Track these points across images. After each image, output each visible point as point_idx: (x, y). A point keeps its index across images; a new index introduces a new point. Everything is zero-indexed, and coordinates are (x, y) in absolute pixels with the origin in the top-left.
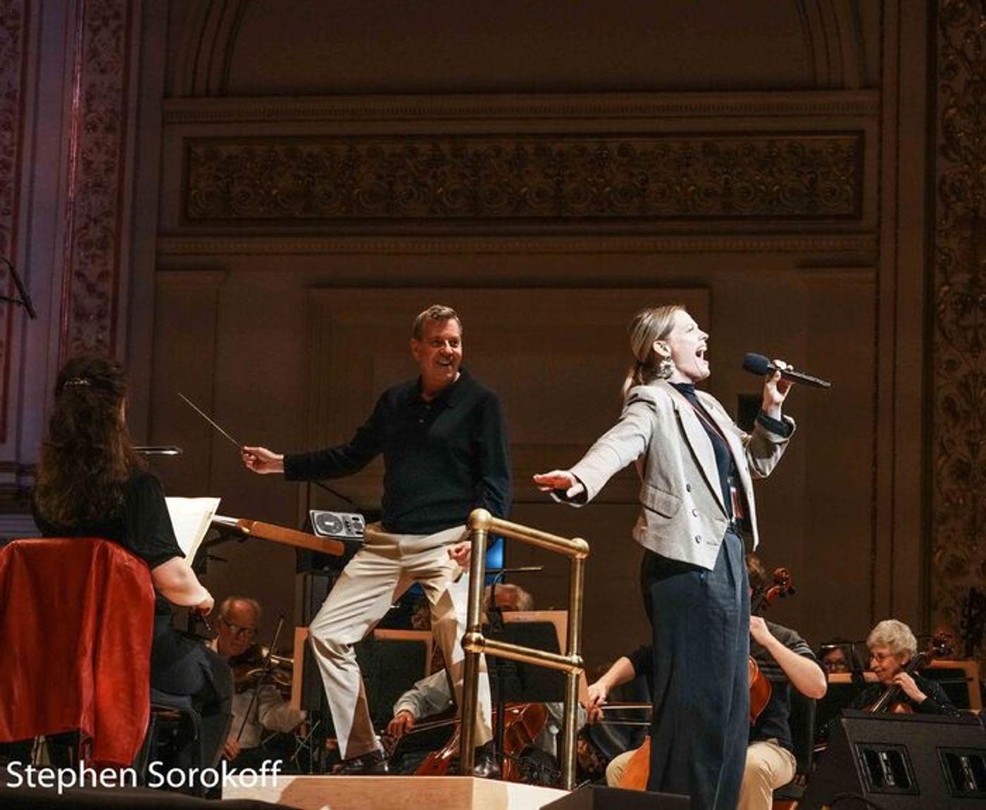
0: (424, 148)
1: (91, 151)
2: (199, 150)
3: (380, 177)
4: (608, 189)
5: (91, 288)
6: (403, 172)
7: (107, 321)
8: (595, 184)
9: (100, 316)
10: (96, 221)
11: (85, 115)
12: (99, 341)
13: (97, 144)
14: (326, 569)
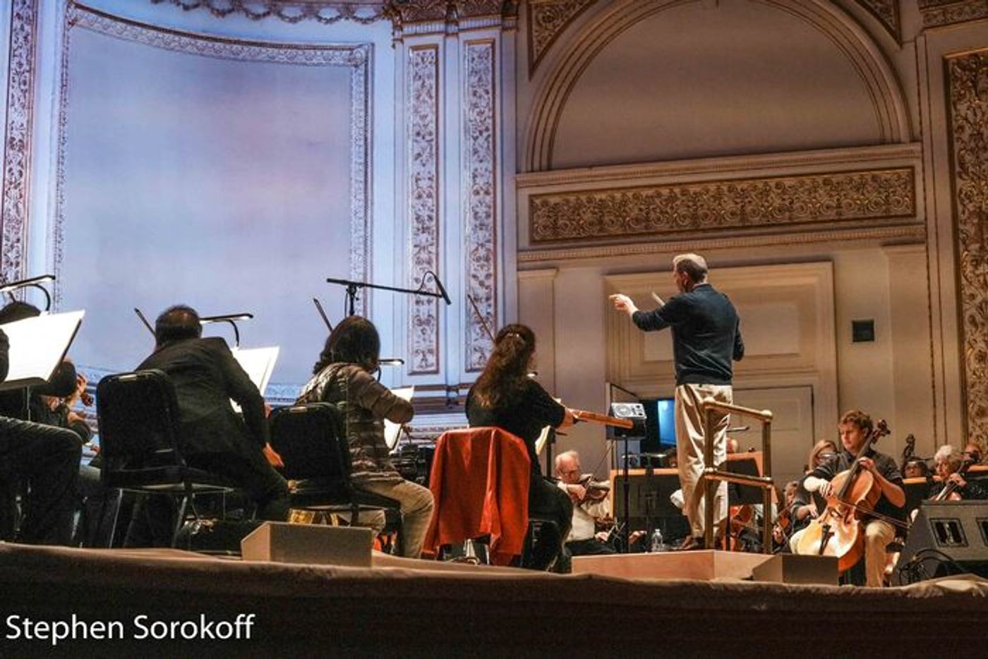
0: (665, 192)
1: (477, 206)
2: (538, 201)
3: (641, 210)
4: (771, 208)
5: (482, 284)
6: (654, 206)
7: (492, 302)
8: (763, 206)
9: (488, 299)
10: (482, 245)
11: (473, 186)
12: (488, 313)
13: (480, 202)
14: (624, 436)
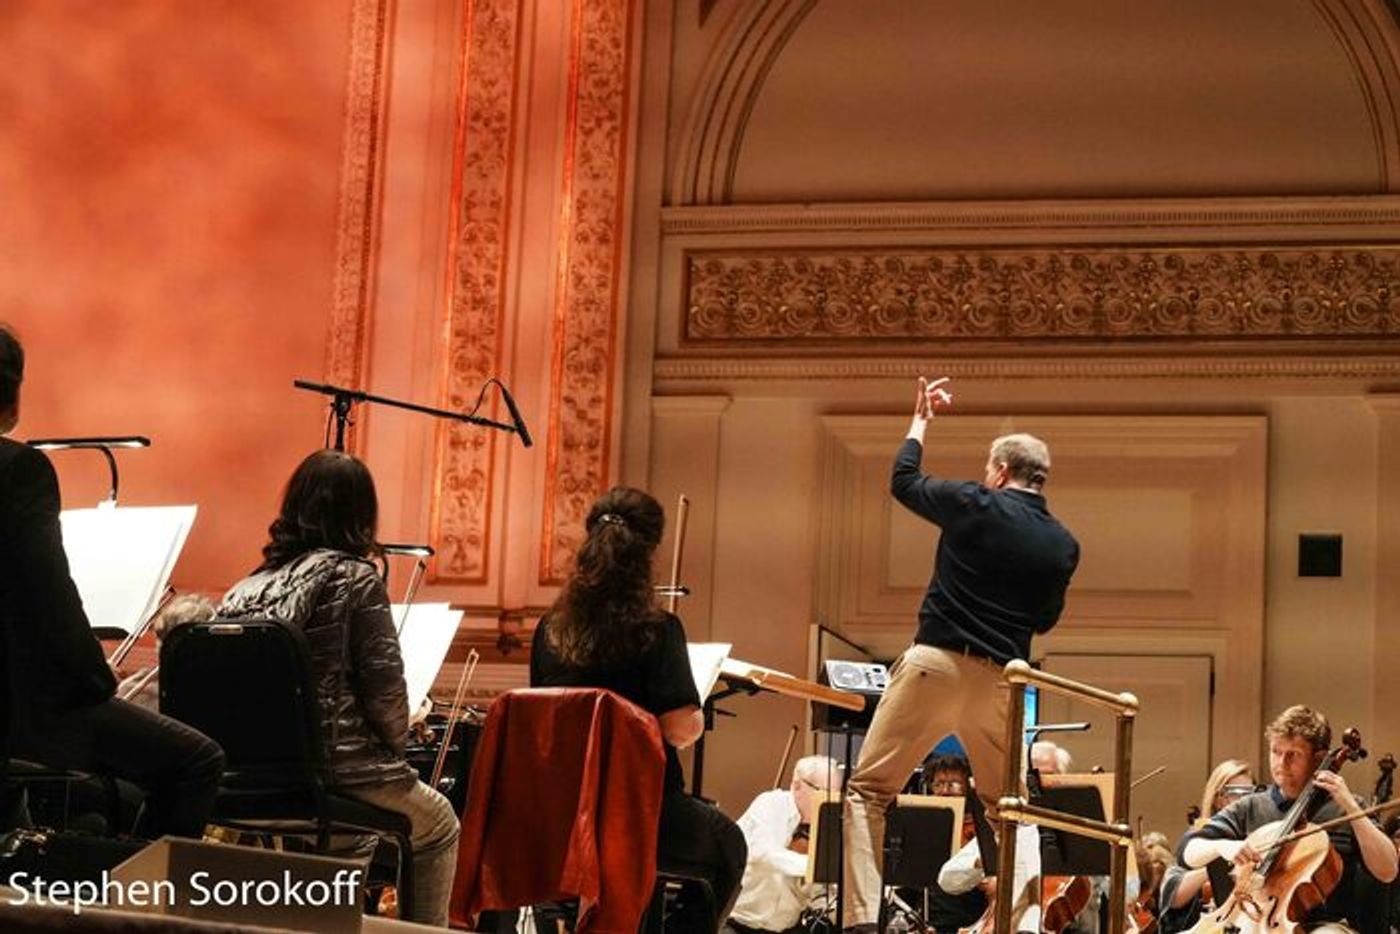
0: (949, 259)
1: (582, 264)
2: (700, 263)
3: (900, 292)
4: (1153, 305)
5: (581, 415)
6: (924, 287)
7: (599, 452)
8: (1138, 299)
9: (592, 446)
10: (587, 341)
11: (576, 225)
12: (590, 474)
13: (589, 257)
14: (845, 725)
